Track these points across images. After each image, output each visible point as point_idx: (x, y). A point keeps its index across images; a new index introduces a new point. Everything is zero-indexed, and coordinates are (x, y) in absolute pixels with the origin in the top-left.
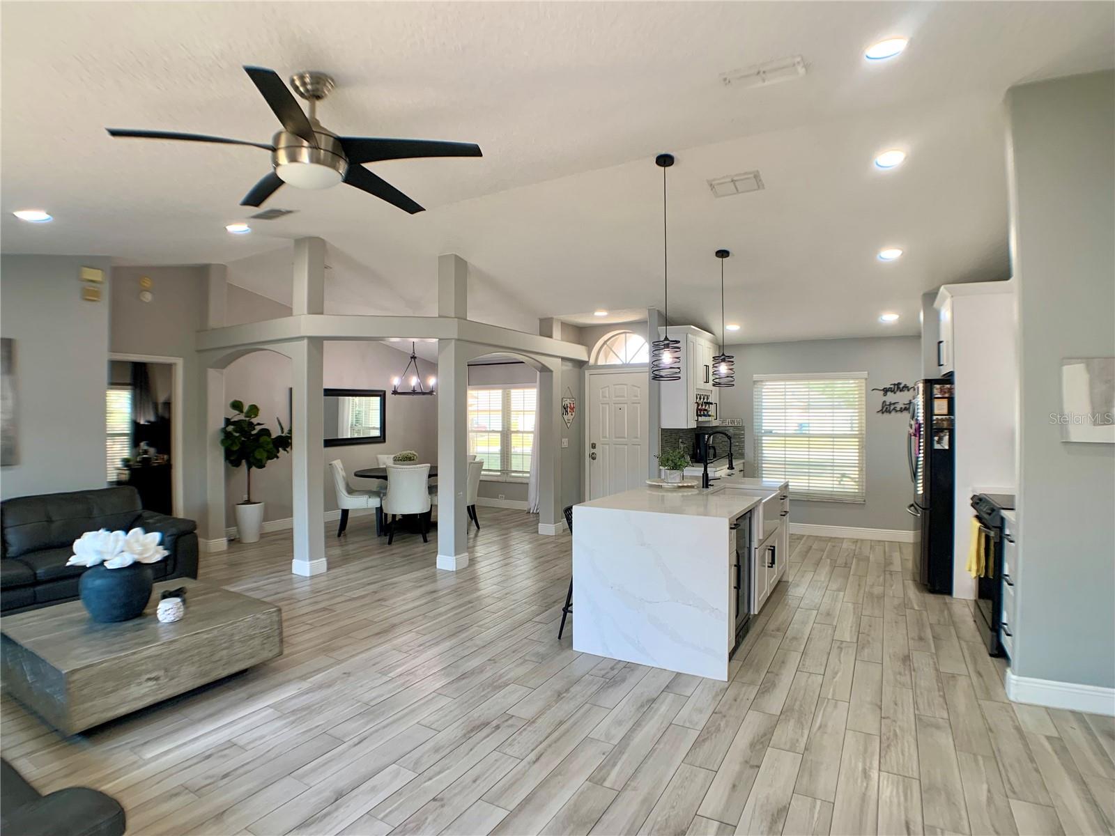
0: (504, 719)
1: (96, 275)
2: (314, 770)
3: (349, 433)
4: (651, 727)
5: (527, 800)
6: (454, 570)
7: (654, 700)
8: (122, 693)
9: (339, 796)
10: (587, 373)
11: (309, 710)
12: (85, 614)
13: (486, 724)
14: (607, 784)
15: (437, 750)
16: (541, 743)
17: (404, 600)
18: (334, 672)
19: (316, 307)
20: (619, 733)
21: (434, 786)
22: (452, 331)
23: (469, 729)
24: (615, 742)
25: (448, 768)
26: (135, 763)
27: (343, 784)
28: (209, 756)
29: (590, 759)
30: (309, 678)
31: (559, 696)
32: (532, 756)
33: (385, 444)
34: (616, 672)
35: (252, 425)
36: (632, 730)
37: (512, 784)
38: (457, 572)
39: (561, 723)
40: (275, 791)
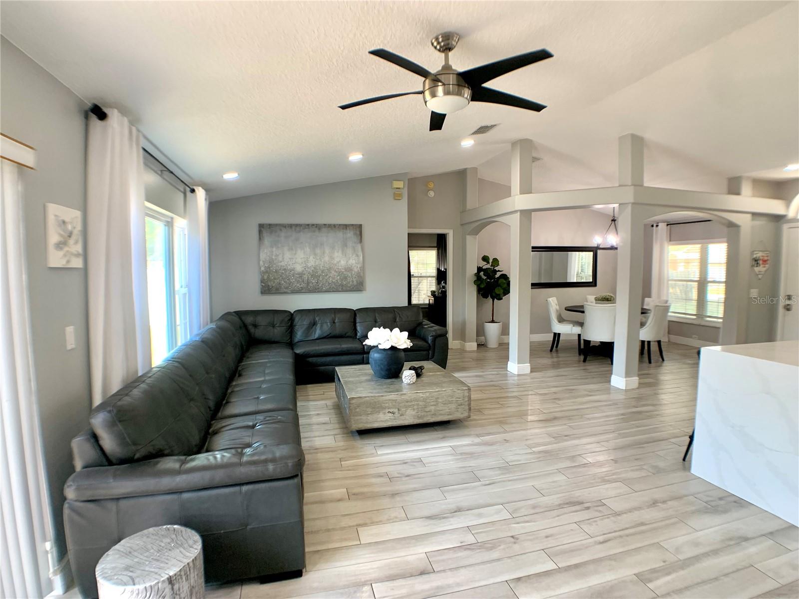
0: (595, 505)
1: (399, 184)
2: (453, 490)
3: (575, 279)
4: (726, 561)
5: (576, 566)
6: (624, 388)
7: (746, 539)
8: (375, 416)
9: (459, 510)
10: (785, 227)
11: (472, 455)
12: (371, 372)
13: (582, 503)
14: (651, 585)
15: (534, 507)
16: (615, 531)
17: (573, 402)
18: (499, 437)
19: (526, 189)
20: (689, 553)
21: (517, 529)
22: (629, 196)
23: (566, 502)
24: (681, 557)
25: (534, 522)
26: (373, 454)
27: (465, 504)
28: (405, 463)
29: (650, 561)
30: (483, 436)
31: (654, 504)
32: (601, 538)
33: (596, 288)
34: (722, 502)
35: (495, 272)
36: (706, 555)
37: (572, 551)
38: (626, 391)
39: (642, 524)
40: (427, 493)
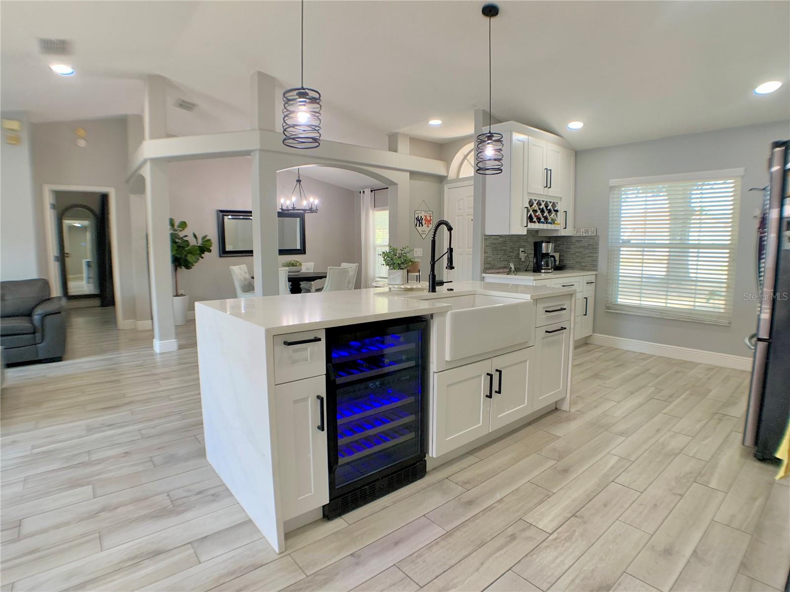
1: (14, 125)
10: (446, 187)
33: (305, 255)
